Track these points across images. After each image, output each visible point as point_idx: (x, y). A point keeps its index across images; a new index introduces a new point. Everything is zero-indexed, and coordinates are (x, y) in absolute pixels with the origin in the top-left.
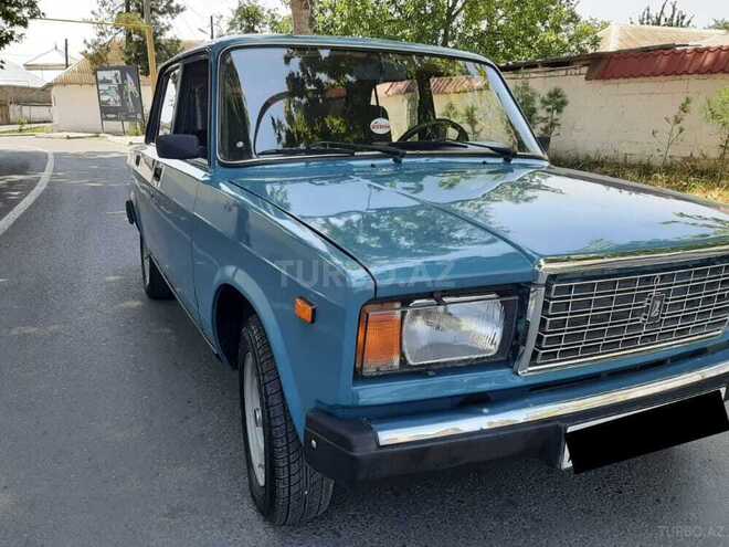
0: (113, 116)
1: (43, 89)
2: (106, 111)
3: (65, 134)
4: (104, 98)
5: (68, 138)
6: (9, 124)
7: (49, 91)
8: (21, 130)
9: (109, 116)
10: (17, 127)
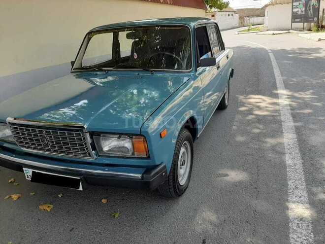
0: (299, 20)
1: (262, 9)
2: (295, 17)
3: (272, 32)
4: (295, 10)
5: (274, 34)
6: (244, 26)
7: (264, 10)
8: (249, 30)
9: (296, 20)
10: (247, 28)
